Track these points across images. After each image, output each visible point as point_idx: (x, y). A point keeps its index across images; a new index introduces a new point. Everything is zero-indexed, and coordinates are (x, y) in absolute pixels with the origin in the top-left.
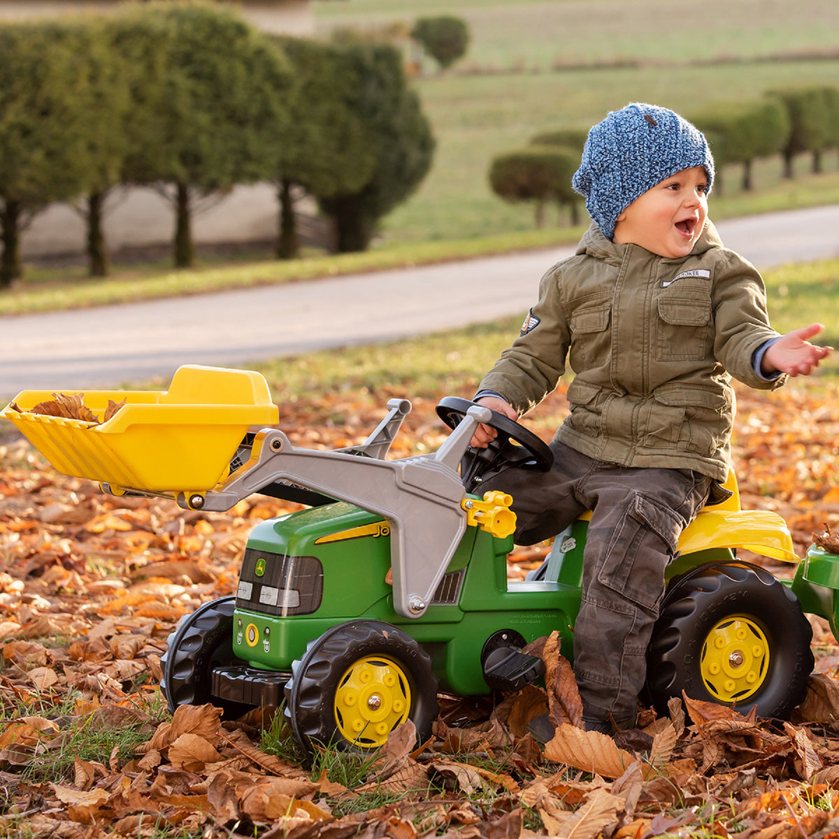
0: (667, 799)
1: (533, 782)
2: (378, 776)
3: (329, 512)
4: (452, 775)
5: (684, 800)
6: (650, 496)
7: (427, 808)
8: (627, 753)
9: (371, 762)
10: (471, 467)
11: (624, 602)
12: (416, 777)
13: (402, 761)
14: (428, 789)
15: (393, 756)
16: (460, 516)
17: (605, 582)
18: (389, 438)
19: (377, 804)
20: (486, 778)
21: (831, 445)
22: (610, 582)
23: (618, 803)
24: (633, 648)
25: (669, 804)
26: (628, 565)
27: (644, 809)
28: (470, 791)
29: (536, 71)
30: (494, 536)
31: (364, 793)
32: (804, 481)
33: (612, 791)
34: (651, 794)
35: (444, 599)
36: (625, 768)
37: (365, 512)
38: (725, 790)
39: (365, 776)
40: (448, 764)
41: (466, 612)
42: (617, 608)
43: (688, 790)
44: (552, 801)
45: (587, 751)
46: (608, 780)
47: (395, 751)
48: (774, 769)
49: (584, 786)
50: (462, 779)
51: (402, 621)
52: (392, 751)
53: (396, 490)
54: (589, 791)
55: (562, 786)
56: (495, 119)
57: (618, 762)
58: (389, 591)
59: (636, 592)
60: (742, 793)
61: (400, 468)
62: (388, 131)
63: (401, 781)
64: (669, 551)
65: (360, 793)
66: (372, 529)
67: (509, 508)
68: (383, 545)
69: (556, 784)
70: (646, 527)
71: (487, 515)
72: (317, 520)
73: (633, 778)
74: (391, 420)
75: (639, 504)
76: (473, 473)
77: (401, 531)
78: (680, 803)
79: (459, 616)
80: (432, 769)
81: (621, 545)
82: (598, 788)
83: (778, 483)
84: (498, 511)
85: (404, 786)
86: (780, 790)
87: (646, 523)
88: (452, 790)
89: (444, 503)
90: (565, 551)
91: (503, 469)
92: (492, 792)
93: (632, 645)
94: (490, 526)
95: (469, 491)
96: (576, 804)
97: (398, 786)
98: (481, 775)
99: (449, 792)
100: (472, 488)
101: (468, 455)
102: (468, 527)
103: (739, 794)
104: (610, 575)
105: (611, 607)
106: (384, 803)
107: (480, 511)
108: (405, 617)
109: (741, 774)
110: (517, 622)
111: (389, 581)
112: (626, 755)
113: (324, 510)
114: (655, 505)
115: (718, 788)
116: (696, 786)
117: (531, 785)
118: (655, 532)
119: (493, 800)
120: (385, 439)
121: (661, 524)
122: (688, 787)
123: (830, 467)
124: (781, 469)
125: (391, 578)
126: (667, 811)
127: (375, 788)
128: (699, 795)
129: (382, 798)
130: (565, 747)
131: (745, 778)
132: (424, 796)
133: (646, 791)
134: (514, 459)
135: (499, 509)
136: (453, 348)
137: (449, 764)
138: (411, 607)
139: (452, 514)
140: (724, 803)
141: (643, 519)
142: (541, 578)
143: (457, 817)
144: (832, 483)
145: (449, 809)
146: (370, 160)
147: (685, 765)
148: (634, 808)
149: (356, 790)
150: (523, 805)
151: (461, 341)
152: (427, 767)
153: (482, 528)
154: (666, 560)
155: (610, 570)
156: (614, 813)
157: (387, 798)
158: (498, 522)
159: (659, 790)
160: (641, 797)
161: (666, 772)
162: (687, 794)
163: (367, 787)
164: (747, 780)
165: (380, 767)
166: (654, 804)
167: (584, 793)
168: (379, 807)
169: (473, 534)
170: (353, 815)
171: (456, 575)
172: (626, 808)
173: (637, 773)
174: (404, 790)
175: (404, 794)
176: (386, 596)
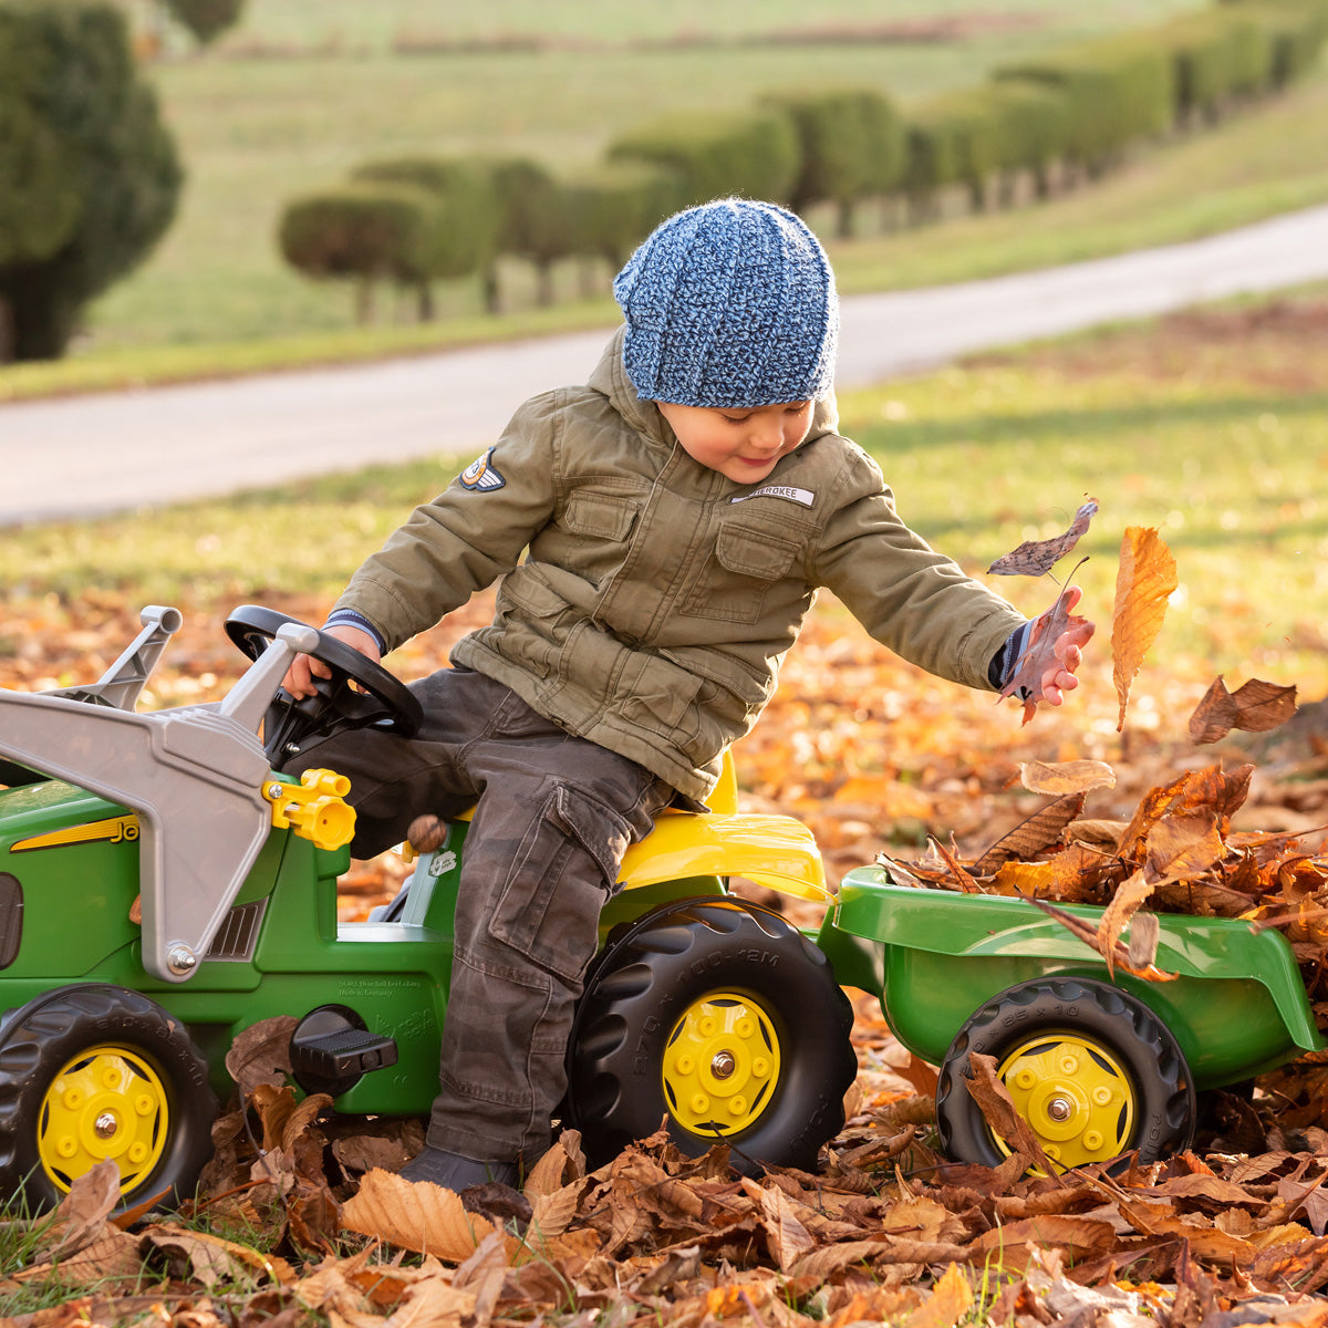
0: (548, 1297)
1: (319, 1266)
2: (54, 1253)
3: (37, 797)
4: (180, 1254)
5: (576, 1298)
6: (581, 787)
7: (136, 1307)
8: (482, 1219)
9: (43, 1229)
10: (281, 727)
11: (531, 969)
12: (120, 1257)
13: (97, 1227)
14: (140, 1276)
15: (79, 1219)
16: (260, 809)
17: (501, 934)
18: (142, 673)
19: (52, 1300)
20: (240, 1259)
21: (853, 706)
22: (509, 935)
23: (463, 1302)
24: (547, 1043)
25: (550, 1306)
26: (541, 907)
27: (508, 1314)
28: (210, 1280)
29: (363, 54)
30: (317, 846)
31: (29, 1281)
32: (804, 766)
33: (454, 1283)
34: (523, 1291)
35: (228, 950)
36: (477, 1245)
37: (96, 799)
38: (647, 1283)
39: (31, 1253)
40: (174, 1235)
41: (266, 973)
42: (520, 978)
43: (584, 1283)
44: (352, 1298)
45: (414, 1214)
46: (448, 1265)
47: (83, 1210)
48: (734, 1250)
49: (408, 1273)
50: (199, 1259)
51: (157, 988)
52: (78, 1210)
53: (152, 764)
54: (415, 1281)
55: (368, 1273)
56: (291, 136)
57: (466, 1235)
58: (135, 935)
59: (551, 951)
60: (676, 1290)
61: (158, 725)
62: (102, 154)
63: (93, 1262)
64: (605, 883)
65: (22, 1280)
66: (108, 829)
67: (343, 798)
68: (127, 856)
69: (360, 1270)
70: (573, 840)
71: (306, 811)
72: (15, 811)
73: (491, 1261)
74: (147, 641)
75: (563, 800)
76: (285, 738)
77: (158, 834)
78: (569, 1305)
79: (253, 980)
80: (148, 1242)
81: (530, 874)
82: (430, 1277)
83: (760, 769)
84: (325, 804)
85: (99, 1271)
86: (740, 1284)
87: (574, 834)
88: (179, 1278)
89: (234, 788)
90: (438, 874)
91: (335, 732)
92: (251, 1282)
93: (547, 1038)
94: (310, 829)
95: (278, 768)
96: (392, 1303)
97: (88, 1269)
98: (232, 1253)
99: (175, 1282)
100: (282, 762)
101: (277, 705)
102: (274, 830)
103: (670, 1290)
104: (508, 923)
105: (510, 974)
106: (64, 1298)
107: (294, 803)
108: (163, 980)
109: (674, 1258)
110: (352, 992)
111: (135, 918)
112: (481, 1222)
113: (29, 794)
114: (589, 803)
115: (636, 1281)
116: (598, 1277)
117: (317, 1272)
118: (587, 851)
119: (251, 1297)
120: (135, 674)
121: (597, 837)
122: (585, 1278)
123: (850, 742)
124: (767, 744)
125: (139, 912)
126: (546, 1317)
127: (49, 1273)
128: (604, 1292)
129: (61, 1290)
130: (376, 1209)
131: (681, 1264)
132: (133, 1288)
133: (513, 1282)
134: (356, 716)
135: (326, 800)
136: (207, 530)
137: (178, 1235)
138: (171, 963)
139: (245, 808)
140: (644, 1306)
141: (568, 827)
142: (396, 919)
143: (186, 1322)
144: (852, 770)
145: (174, 1310)
146: (71, 204)
147: (581, 1240)
148: (491, 1311)
149: (16, 1275)
150: (300, 1304)
151: (221, 517)
152: (139, 1238)
153: (297, 832)
154: (601, 897)
155: (510, 915)
156: (454, 1319)
157: (68, 1290)
158: (325, 822)
159: (535, 1283)
160: (503, 1294)
161: (548, 1253)
162: (583, 1290)
163: (35, 1270)
164: (686, 1267)
165: (58, 1238)
166: (526, 1305)
167: (405, 1284)
168: (54, 1306)
169: (282, 841)
170: (9, 1318)
171: (251, 912)
172: (478, 1311)
173: (496, 1253)
174: (97, 1277)
175: (98, 1284)
176: (131, 943)
